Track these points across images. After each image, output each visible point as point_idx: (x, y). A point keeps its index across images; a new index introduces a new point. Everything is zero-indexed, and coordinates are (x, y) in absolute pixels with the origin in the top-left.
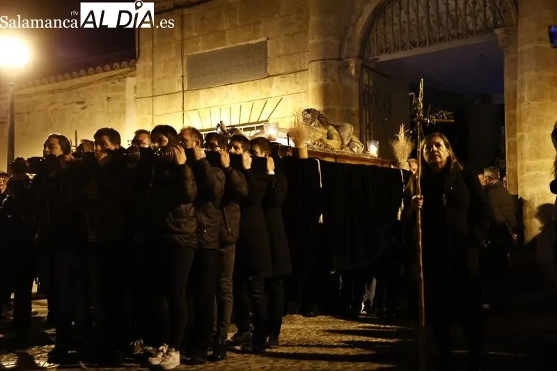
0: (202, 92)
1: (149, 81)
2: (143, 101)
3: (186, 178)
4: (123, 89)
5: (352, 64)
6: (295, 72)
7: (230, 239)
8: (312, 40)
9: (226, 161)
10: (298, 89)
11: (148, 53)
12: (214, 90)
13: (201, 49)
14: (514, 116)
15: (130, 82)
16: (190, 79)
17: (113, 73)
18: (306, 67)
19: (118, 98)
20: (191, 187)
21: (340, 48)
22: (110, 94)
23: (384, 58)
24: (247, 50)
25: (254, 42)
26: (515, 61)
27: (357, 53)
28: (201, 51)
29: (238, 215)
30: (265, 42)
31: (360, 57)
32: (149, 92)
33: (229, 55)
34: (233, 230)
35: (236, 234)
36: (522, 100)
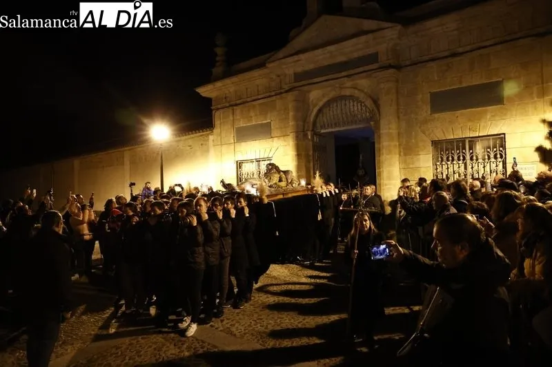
0: (243, 144)
1: (219, 138)
2: (217, 147)
3: (198, 234)
4: (208, 140)
5: (309, 133)
6: (284, 136)
7: (227, 255)
8: (291, 123)
9: (220, 215)
10: (286, 144)
11: (219, 126)
12: (248, 143)
13: (242, 124)
14: (379, 160)
15: (211, 137)
16: (237, 137)
17: (204, 133)
18: (289, 134)
19: (206, 145)
20: (201, 238)
21: (304, 126)
22: (202, 142)
23: (323, 131)
24: (262, 125)
25: (265, 122)
26: (379, 137)
27: (311, 129)
28: (242, 125)
29: (230, 241)
30: (270, 123)
31: (313, 130)
32: (219, 143)
33: (255, 127)
34: (228, 250)
35: (230, 251)
36: (383, 154)
